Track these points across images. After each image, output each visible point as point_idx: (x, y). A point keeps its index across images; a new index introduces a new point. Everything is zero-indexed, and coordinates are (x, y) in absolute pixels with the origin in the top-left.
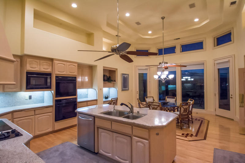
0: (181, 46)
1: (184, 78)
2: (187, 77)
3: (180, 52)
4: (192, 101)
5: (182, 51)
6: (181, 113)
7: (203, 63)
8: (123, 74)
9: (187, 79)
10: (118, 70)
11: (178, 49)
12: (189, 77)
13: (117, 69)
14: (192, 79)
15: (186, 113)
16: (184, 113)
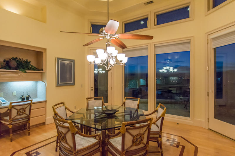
0: (155, 16)
1: (165, 68)
2: (168, 68)
3: (155, 25)
4: (163, 108)
5: (157, 24)
6: (126, 148)
7: (189, 41)
8: (59, 59)
9: (168, 70)
10: (47, 50)
11: (151, 21)
12: (172, 68)
13: (45, 49)
14: (176, 70)
15: (142, 145)
16: (134, 148)
